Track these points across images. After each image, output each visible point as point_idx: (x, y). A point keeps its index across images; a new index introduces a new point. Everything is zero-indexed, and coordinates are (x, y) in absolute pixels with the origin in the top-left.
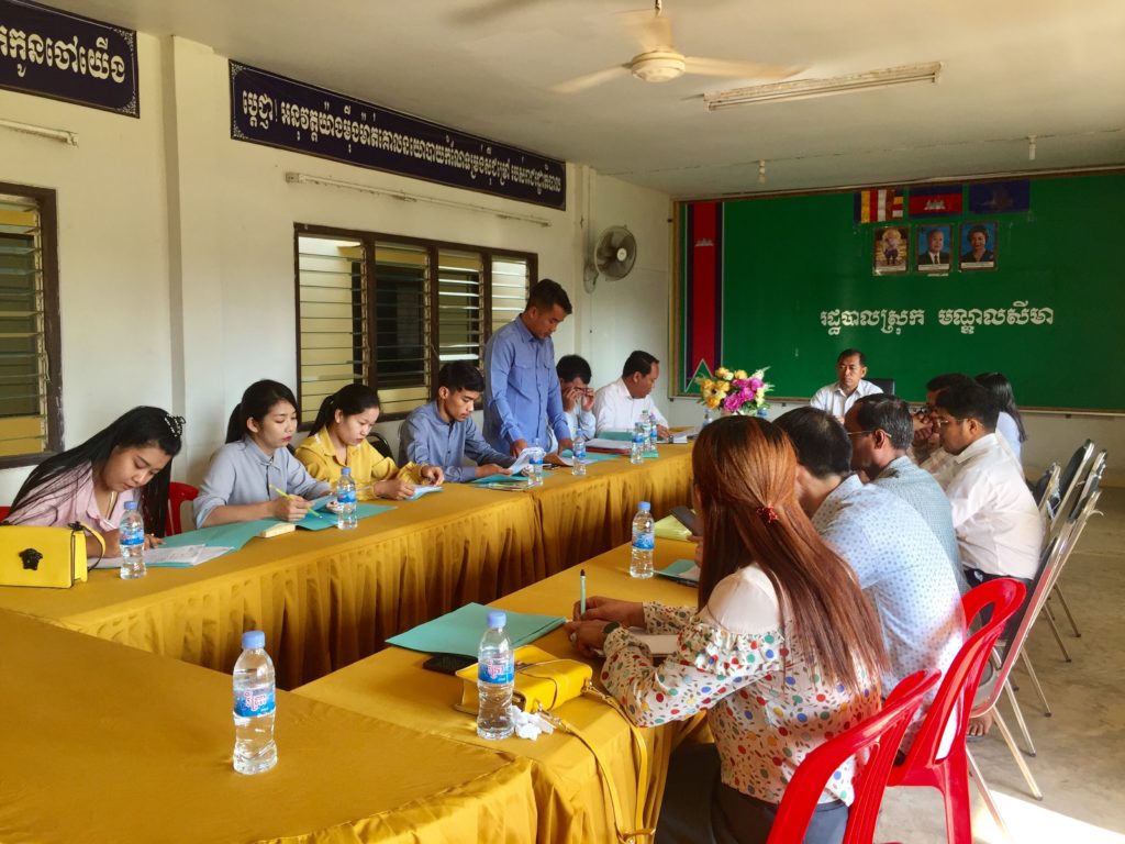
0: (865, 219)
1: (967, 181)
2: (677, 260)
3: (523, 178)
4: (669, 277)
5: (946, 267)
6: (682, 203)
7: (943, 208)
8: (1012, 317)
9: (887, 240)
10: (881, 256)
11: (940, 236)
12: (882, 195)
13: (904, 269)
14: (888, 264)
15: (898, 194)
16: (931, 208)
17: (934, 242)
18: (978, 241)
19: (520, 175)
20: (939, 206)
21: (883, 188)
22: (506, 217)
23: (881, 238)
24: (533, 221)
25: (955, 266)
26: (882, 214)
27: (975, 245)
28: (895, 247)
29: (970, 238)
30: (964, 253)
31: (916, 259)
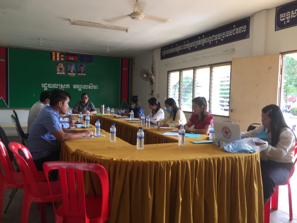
0: (54, 59)
1: (79, 54)
5: (75, 74)
8: (90, 87)
9: (60, 66)
10: (58, 70)
11: (73, 66)
13: (64, 74)
14: (60, 72)
15: (62, 54)
17: (72, 68)
21: (58, 52)
25: (77, 74)
26: (58, 59)
27: (81, 70)
28: (62, 68)
29: (80, 68)
30: (79, 71)
31: (67, 72)
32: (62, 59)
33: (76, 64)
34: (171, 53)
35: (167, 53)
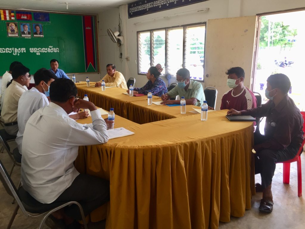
0: (3, 19)
1: (32, 11)
5: (30, 36)
7: (27, 18)
9: (11, 26)
10: (10, 31)
11: (27, 26)
13: (17, 35)
14: (12, 34)
15: (13, 12)
16: (23, 18)
21: (7, 10)
23: (9, 26)
25: (32, 36)
26: (8, 18)
27: (37, 30)
29: (35, 28)
30: (34, 32)
31: (21, 33)
32: (12, 18)
33: (30, 24)
34: (140, 11)
35: (135, 11)
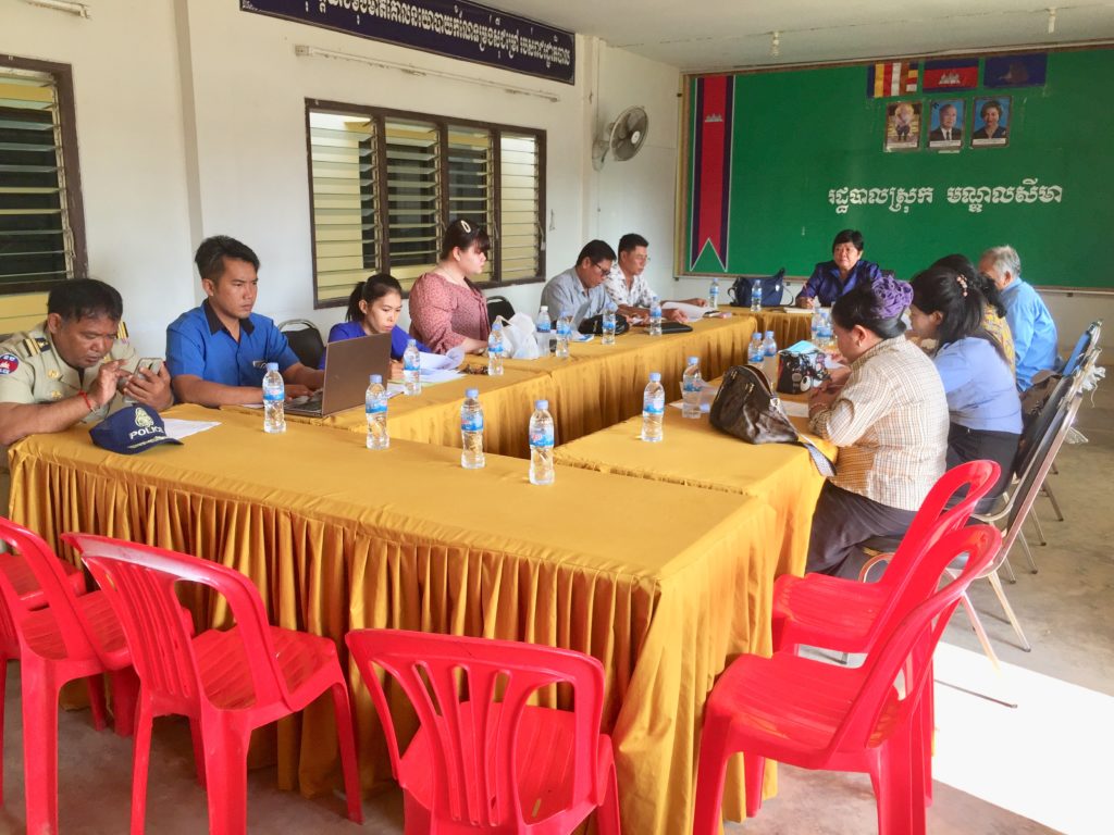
0: (878, 94)
1: (984, 53)
2: (686, 137)
3: (532, 50)
4: (677, 153)
5: (958, 143)
6: (692, 76)
7: (958, 82)
8: (1021, 195)
9: (899, 115)
10: (893, 132)
11: (953, 110)
12: (897, 68)
13: (915, 146)
14: (900, 139)
15: (914, 66)
16: (946, 82)
17: (946, 118)
18: (991, 117)
19: (530, 47)
20: (953, 80)
21: (897, 61)
22: (515, 92)
23: (893, 114)
24: (542, 95)
26: (895, 89)
27: (988, 121)
28: (908, 122)
29: (984, 114)
30: (976, 129)
31: (928, 135)
32: (911, 88)
33: (965, 102)
